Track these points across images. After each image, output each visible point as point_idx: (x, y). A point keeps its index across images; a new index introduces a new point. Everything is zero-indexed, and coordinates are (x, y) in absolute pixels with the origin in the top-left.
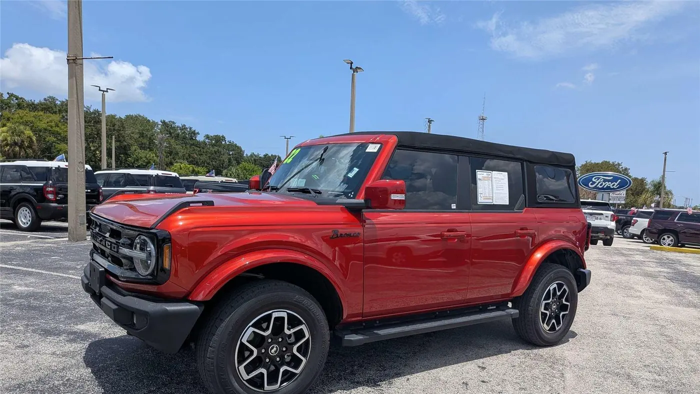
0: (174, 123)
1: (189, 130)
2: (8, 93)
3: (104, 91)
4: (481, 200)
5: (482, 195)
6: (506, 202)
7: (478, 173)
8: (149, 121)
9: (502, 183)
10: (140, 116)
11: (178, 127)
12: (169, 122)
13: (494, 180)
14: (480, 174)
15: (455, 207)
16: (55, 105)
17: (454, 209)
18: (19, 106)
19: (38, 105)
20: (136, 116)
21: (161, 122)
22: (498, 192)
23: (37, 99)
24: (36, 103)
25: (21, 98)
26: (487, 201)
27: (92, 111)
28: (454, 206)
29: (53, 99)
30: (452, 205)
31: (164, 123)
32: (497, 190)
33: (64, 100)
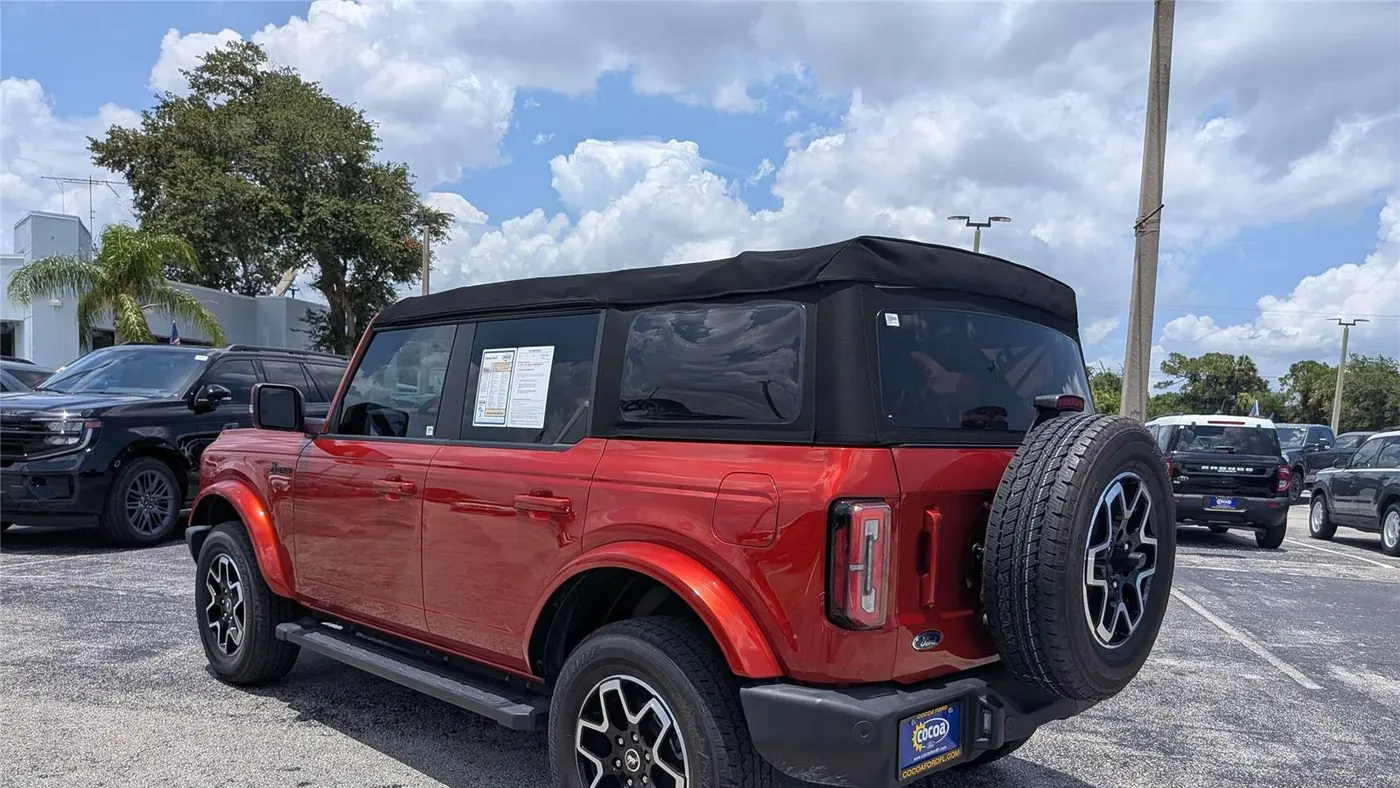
4: (481, 418)
5: (483, 407)
6: (538, 422)
7: (487, 355)
9: (533, 375)
13: (517, 368)
14: (487, 358)
15: (431, 433)
17: (430, 437)
22: (524, 396)
26: (493, 419)
28: (430, 430)
30: (428, 427)
32: (521, 392)
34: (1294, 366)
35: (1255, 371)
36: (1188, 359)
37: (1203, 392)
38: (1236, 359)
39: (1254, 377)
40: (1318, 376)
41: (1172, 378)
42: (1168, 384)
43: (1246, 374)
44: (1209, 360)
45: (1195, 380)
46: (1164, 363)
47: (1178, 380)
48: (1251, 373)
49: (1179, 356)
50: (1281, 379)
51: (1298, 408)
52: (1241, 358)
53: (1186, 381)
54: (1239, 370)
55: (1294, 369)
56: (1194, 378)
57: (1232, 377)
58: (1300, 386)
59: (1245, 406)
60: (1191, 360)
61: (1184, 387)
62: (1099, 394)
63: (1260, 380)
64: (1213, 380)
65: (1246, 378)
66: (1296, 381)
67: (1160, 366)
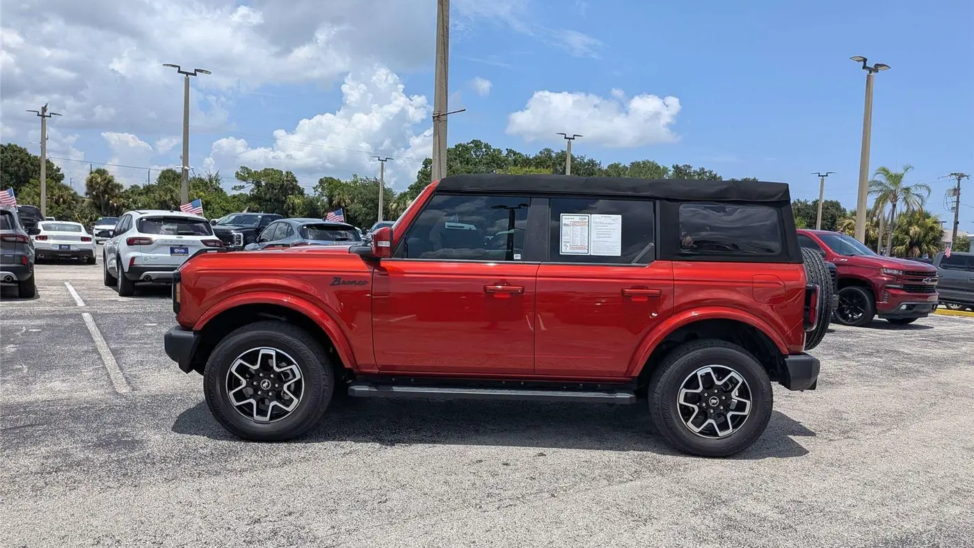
0: (689, 167)
1: (708, 174)
2: (507, 150)
3: (570, 139)
4: (565, 249)
5: (568, 244)
6: (617, 251)
7: (564, 217)
8: (659, 167)
9: (607, 229)
10: (648, 162)
11: (694, 171)
12: (684, 166)
13: (593, 225)
14: (566, 219)
16: (550, 158)
18: (515, 163)
19: (532, 160)
20: (644, 163)
21: (673, 167)
22: (601, 239)
23: (532, 153)
24: (531, 157)
25: (518, 154)
27: (585, 161)
29: (549, 151)
31: (676, 168)
32: (599, 237)
33: (560, 152)
34: (321, 180)
35: (296, 182)
36: (253, 171)
37: (265, 194)
38: (284, 173)
39: (296, 185)
40: (336, 187)
41: (243, 183)
42: (241, 187)
43: (291, 184)
44: (267, 173)
45: (259, 186)
46: (237, 173)
47: (248, 185)
48: (294, 183)
49: (247, 168)
50: (314, 188)
51: (326, 207)
52: (287, 173)
53: (253, 186)
54: (287, 181)
55: (321, 181)
56: (258, 185)
57: (283, 185)
58: (326, 192)
59: (293, 204)
60: (255, 172)
61: (252, 190)
62: (197, 193)
63: (299, 188)
64: (270, 186)
65: (291, 186)
66: (323, 189)
67: (234, 175)
